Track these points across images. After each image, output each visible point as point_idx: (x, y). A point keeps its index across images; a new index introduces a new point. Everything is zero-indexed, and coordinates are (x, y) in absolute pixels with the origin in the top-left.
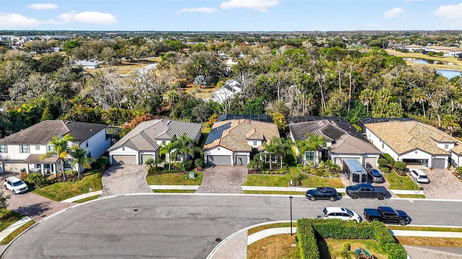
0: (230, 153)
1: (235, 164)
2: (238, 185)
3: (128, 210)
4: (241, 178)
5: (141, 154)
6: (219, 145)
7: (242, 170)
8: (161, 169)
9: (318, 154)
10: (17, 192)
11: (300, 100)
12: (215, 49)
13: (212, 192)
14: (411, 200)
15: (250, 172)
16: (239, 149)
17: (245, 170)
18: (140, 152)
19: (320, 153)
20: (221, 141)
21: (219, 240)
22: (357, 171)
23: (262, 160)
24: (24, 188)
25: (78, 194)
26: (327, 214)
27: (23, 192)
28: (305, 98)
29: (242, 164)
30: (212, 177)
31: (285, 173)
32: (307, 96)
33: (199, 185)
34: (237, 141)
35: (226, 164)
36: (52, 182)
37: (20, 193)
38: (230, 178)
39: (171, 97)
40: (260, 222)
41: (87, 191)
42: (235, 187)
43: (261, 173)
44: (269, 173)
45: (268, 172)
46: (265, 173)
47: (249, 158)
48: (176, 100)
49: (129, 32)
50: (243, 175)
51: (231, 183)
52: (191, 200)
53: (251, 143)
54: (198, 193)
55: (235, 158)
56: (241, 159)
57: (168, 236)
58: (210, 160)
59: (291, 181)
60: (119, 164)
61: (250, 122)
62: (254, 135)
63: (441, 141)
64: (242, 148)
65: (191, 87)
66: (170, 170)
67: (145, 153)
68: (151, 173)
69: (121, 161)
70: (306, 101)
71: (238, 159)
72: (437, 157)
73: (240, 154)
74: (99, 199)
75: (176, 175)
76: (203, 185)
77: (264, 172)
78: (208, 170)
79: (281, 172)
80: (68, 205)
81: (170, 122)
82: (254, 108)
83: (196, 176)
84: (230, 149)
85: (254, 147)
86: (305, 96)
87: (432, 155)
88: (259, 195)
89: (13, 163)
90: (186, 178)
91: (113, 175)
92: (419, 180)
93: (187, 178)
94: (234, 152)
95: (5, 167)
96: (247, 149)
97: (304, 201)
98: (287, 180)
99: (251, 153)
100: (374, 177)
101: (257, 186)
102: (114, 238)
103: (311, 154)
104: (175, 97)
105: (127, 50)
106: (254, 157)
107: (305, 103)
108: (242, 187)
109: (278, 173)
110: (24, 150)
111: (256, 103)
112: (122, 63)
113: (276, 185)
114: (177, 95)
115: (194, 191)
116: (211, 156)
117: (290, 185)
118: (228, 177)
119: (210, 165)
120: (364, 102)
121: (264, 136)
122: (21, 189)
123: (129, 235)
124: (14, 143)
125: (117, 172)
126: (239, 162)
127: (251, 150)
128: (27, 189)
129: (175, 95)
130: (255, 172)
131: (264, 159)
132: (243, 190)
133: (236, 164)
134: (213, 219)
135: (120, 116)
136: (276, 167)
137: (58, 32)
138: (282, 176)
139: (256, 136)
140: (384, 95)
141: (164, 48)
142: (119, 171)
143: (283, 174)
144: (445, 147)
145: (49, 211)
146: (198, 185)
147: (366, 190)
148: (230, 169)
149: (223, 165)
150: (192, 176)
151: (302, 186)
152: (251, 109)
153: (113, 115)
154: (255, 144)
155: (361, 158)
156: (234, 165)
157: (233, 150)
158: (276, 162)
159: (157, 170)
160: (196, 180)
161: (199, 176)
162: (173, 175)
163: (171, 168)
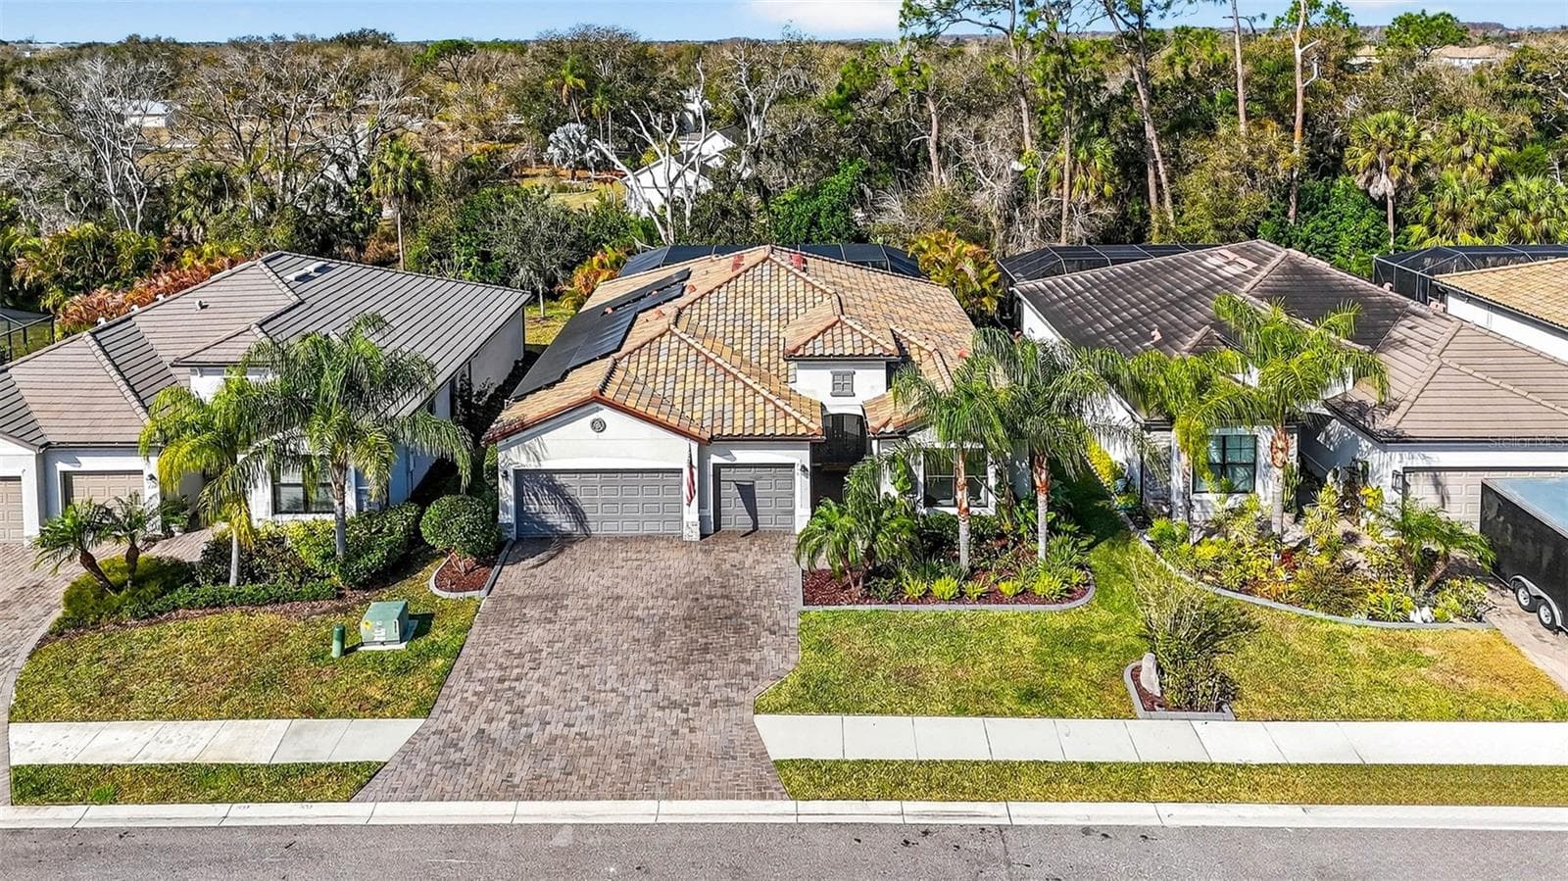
0: (676, 453)
1: (712, 528)
2: (729, 703)
4: (755, 645)
5: (61, 466)
6: (598, 399)
7: (761, 570)
8: (176, 574)
11: (1047, 176)
13: (507, 791)
15: (817, 588)
16: (739, 423)
17: (782, 570)
18: (47, 452)
19: (1290, 439)
20: (619, 374)
23: (894, 493)
28: (1075, 163)
29: (755, 528)
30: (537, 634)
31: (1070, 593)
32: (1083, 155)
33: (424, 709)
34: (726, 372)
35: (649, 528)
38: (674, 643)
39: (388, 170)
42: (712, 728)
43: (899, 595)
44: (960, 596)
45: (945, 586)
46: (926, 596)
47: (802, 486)
48: (418, 184)
50: (765, 615)
51: (675, 686)
53: (814, 384)
54: (392, 795)
55: (711, 483)
56: (747, 493)
58: (536, 505)
59: (1148, 663)
61: (805, 262)
62: (837, 331)
64: (759, 415)
66: (240, 582)
67: (88, 463)
70: (1079, 178)
71: (730, 492)
73: (742, 456)
75: (267, 618)
76: (450, 712)
77: (915, 587)
78: (514, 576)
79: (1046, 584)
81: (321, 270)
82: (814, 223)
83: (415, 625)
84: (673, 421)
85: (837, 406)
86: (1073, 154)
88: (911, 806)
90: (336, 652)
93: (345, 652)
94: (705, 444)
96: (791, 422)
98: (1101, 647)
99: (816, 449)
101: (882, 712)
103: (1224, 451)
104: (409, 169)
106: (850, 481)
107: (1072, 186)
108: (763, 722)
109: (1024, 595)
111: (824, 199)
113: (1036, 699)
114: (422, 163)
115: (354, 779)
116: (545, 478)
117: (1150, 703)
118: (658, 638)
119: (535, 540)
120: (1369, 180)
121: (897, 341)
126: (735, 514)
127: (816, 426)
129: (412, 157)
130: (857, 591)
131: (914, 490)
132: (776, 753)
133: (717, 528)
135: (109, 266)
136: (996, 546)
138: (1059, 617)
139: (848, 337)
140: (1471, 141)
143: (1061, 600)
146: (413, 714)
148: (676, 563)
149: (624, 540)
150: (380, 636)
151: (1239, 709)
152: (798, 228)
153: (69, 262)
154: (843, 388)
156: (703, 536)
157: (695, 430)
158: (991, 511)
159: (139, 582)
160: (404, 669)
161: (438, 635)
162: (243, 626)
163: (248, 573)
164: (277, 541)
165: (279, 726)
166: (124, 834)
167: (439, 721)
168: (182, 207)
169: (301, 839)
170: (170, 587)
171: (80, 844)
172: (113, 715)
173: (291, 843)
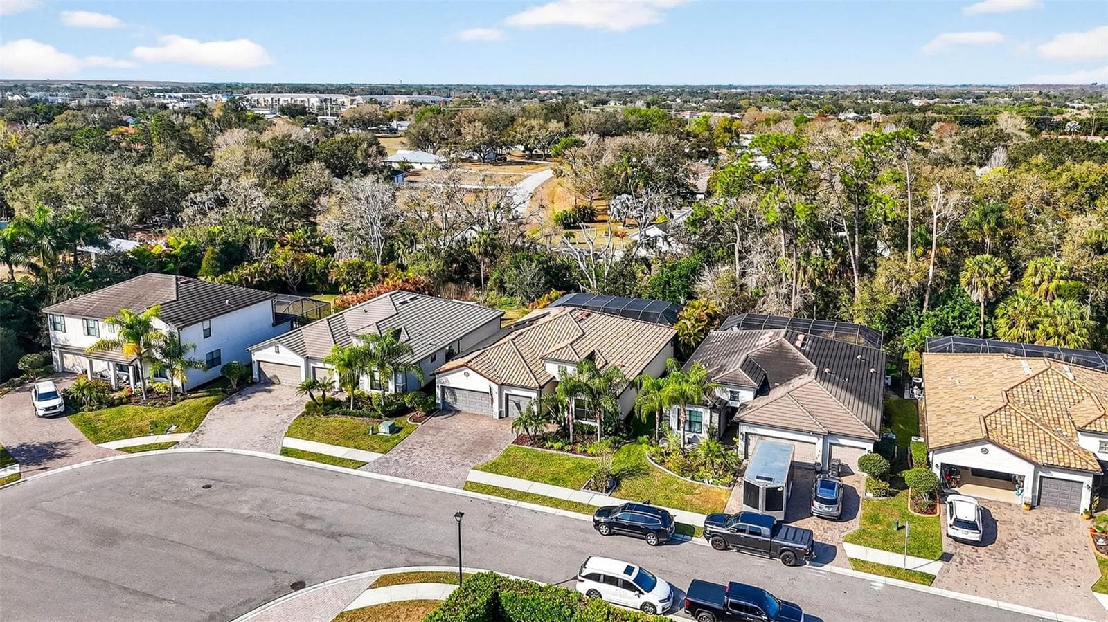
1: (503, 416)
2: (467, 466)
3: (192, 483)
4: (488, 452)
6: (465, 365)
8: (336, 404)
9: (708, 418)
10: (41, 413)
11: (788, 273)
12: (730, 128)
13: (394, 474)
14: (879, 581)
15: (520, 440)
18: (308, 359)
19: (714, 414)
21: (298, 586)
22: (758, 478)
24: (55, 408)
25: (142, 432)
26: (583, 574)
27: (52, 415)
28: (799, 268)
30: (428, 438)
32: (803, 262)
33: (385, 452)
34: (520, 360)
35: (483, 412)
36: (116, 401)
37: (44, 416)
40: (427, 564)
41: (164, 430)
42: (456, 471)
43: (543, 446)
44: (562, 449)
45: (559, 445)
46: (551, 447)
47: (535, 404)
49: (589, 87)
50: (498, 444)
51: (455, 459)
52: (337, 483)
53: (552, 369)
54: (367, 470)
55: (504, 399)
56: (518, 405)
57: (210, 554)
58: (449, 399)
60: (270, 382)
62: (564, 350)
63: (1088, 428)
65: (605, 221)
66: (353, 409)
67: (320, 365)
68: (312, 409)
69: (275, 376)
70: (801, 275)
71: (511, 404)
72: (1056, 474)
73: (515, 392)
74: (170, 451)
75: (358, 421)
76: (392, 455)
77: (550, 444)
78: (433, 421)
80: (108, 452)
83: (395, 429)
84: (489, 376)
85: (561, 378)
87: (1037, 466)
89: (77, 354)
90: (371, 433)
91: (242, 403)
92: (951, 532)
93: (373, 434)
94: (502, 386)
95: (66, 362)
97: (582, 530)
100: (815, 502)
101: (506, 476)
102: (110, 537)
103: (690, 415)
105: (518, 130)
108: (471, 472)
110: (92, 331)
112: (508, 159)
113: (555, 481)
115: (360, 465)
116: (452, 390)
117: (588, 487)
118: (462, 445)
119: (448, 409)
120: (970, 292)
122: (48, 409)
123: (140, 538)
124: (74, 313)
125: (252, 399)
126: (514, 411)
128: (61, 409)
130: (531, 443)
132: (468, 479)
133: (507, 415)
134: (334, 536)
136: (587, 436)
137: (421, 90)
139: (566, 353)
141: (620, 125)
142: (259, 398)
144: (1100, 448)
145: (64, 460)
146: (381, 452)
147: (751, 533)
148: (484, 425)
149: (475, 415)
150: (384, 430)
154: (562, 372)
155: (820, 443)
156: (500, 417)
159: (325, 404)
160: (387, 441)
161: (402, 434)
162: (350, 421)
163: (355, 406)
164: (370, 398)
165: (347, 449)
166: (302, 466)
167: (387, 456)
168: (399, 249)
169: (340, 475)
170: (334, 407)
171: (292, 466)
172: (309, 439)
173: (337, 475)
